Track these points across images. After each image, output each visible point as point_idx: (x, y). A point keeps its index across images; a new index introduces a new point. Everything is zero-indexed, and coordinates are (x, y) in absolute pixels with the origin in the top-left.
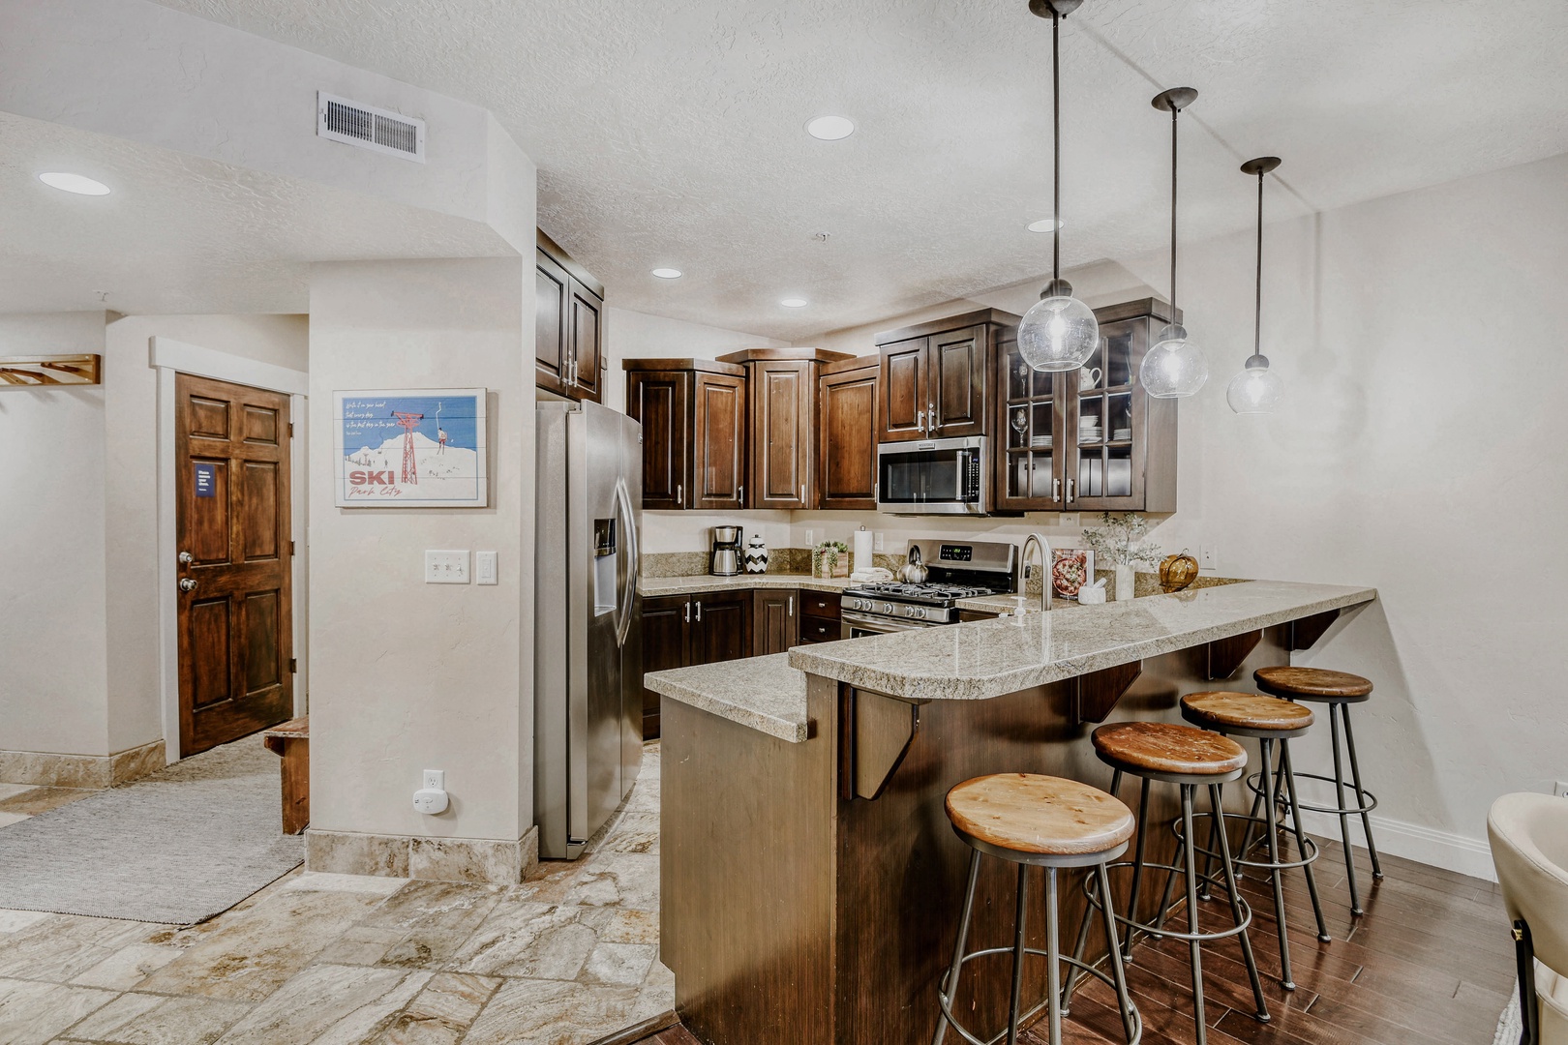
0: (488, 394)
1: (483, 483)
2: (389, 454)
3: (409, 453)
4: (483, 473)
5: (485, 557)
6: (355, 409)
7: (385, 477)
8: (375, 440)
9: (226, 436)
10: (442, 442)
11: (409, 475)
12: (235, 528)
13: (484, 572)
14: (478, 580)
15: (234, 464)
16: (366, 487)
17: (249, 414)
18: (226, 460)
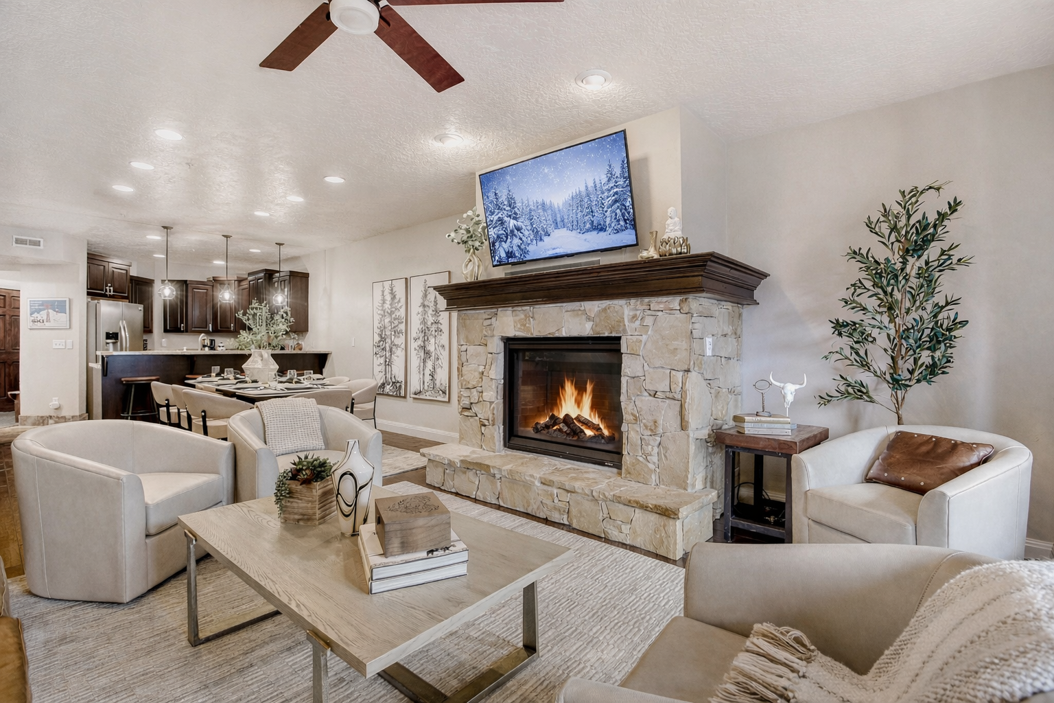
0: (70, 300)
1: (68, 322)
2: (43, 315)
3: (48, 315)
4: (68, 319)
5: (69, 342)
6: (32, 304)
7: (41, 321)
8: (38, 311)
9: (4, 307)
10: (57, 312)
11: (48, 320)
12: (8, 338)
13: (69, 346)
14: (67, 347)
15: (7, 317)
16: (36, 323)
17: (14, 299)
18: (4, 315)
